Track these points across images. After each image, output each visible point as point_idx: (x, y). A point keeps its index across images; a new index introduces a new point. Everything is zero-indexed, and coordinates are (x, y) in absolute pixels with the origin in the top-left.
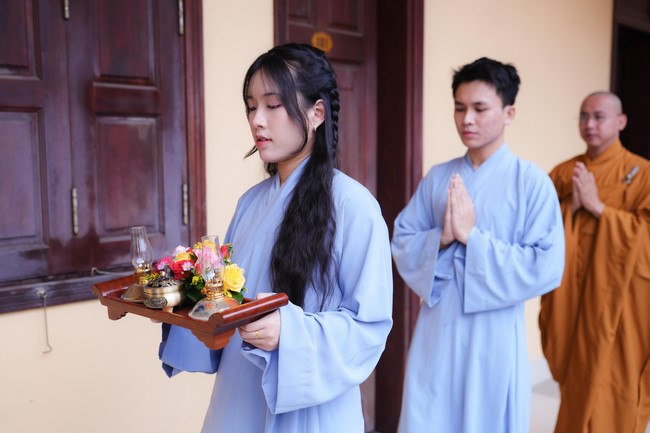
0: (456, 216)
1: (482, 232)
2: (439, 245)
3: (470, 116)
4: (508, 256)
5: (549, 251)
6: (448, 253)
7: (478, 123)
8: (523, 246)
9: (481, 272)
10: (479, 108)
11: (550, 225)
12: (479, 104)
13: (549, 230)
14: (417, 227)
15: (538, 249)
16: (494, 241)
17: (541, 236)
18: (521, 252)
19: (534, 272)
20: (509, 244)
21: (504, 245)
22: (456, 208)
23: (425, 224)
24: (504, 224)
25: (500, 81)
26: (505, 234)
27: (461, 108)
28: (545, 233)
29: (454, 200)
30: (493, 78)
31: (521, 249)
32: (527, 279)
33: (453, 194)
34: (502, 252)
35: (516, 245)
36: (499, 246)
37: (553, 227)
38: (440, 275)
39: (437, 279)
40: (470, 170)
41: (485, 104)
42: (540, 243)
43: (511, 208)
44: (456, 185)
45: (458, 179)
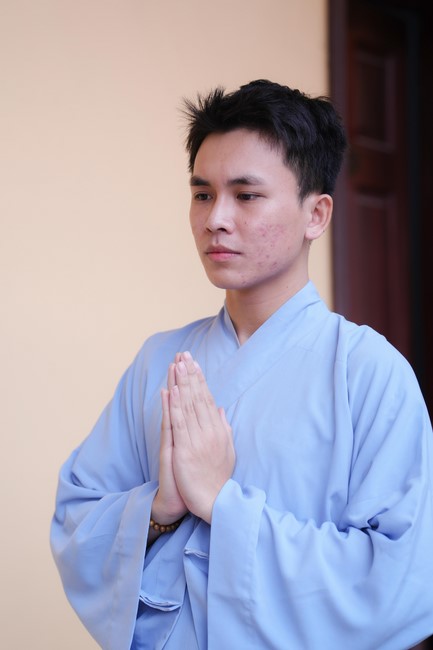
0: (183, 453)
1: (246, 492)
2: (148, 523)
3: (224, 211)
4: (306, 550)
5: (402, 540)
6: (170, 547)
7: (240, 228)
8: (344, 529)
9: (245, 594)
10: (244, 192)
11: (407, 477)
12: (243, 181)
13: (405, 489)
14: (109, 483)
15: (377, 536)
16: (274, 516)
17: (386, 504)
18: (337, 541)
19: (368, 593)
20: (312, 523)
21: (298, 525)
22: (182, 433)
23: (129, 473)
24: (302, 472)
25: (292, 131)
26: (306, 500)
27: (204, 192)
28: (396, 496)
29: (178, 414)
30: (276, 122)
31: (340, 536)
32: (353, 610)
33: (174, 400)
34: (294, 541)
35: (329, 526)
36: (287, 527)
37: (413, 481)
38: (154, 600)
39: (144, 609)
40: (229, 343)
41: (258, 182)
42: (383, 521)
43: (319, 434)
44: (182, 379)
45: (188, 362)
